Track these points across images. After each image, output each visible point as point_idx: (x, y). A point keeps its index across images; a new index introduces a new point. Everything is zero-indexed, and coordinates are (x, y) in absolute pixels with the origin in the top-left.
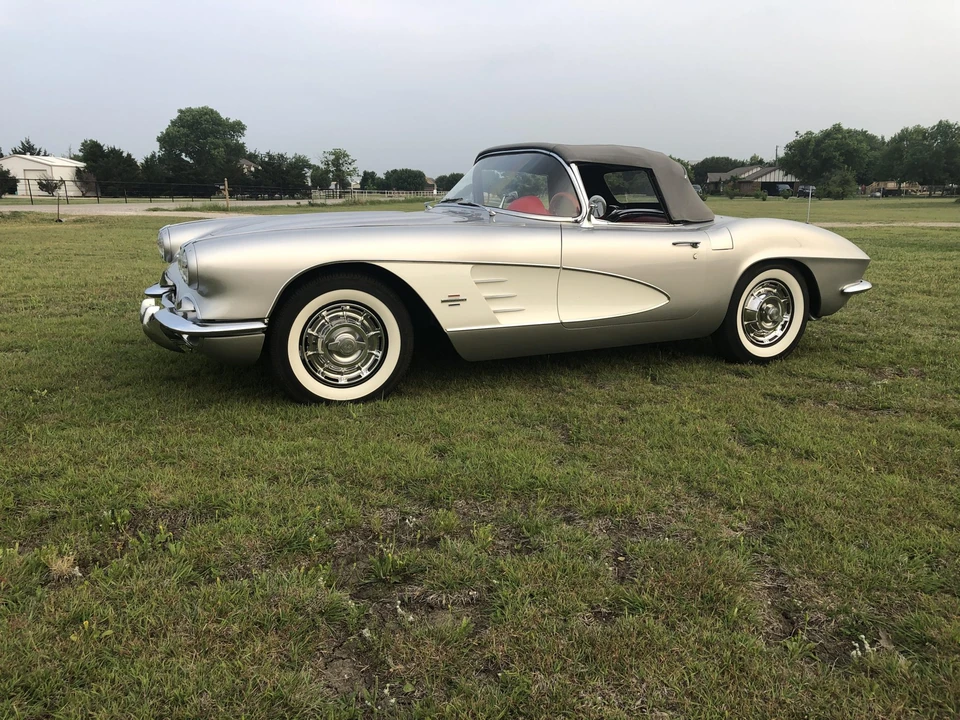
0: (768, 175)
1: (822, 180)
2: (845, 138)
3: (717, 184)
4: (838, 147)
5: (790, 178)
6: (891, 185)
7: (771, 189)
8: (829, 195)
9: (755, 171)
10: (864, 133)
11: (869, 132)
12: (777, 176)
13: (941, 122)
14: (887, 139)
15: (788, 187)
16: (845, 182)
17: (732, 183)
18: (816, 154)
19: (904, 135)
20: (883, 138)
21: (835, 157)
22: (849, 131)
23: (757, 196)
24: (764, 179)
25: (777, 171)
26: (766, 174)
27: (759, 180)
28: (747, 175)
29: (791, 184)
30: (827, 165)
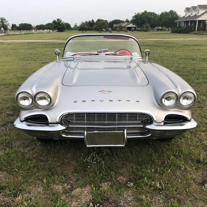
0: (129, 25)
1: (142, 26)
2: (147, 14)
3: (116, 27)
4: (146, 17)
5: (134, 26)
6: (160, 28)
7: (129, 29)
8: (144, 31)
9: (126, 24)
10: (154, 13)
11: (155, 13)
12: (131, 25)
13: (171, 10)
14: (160, 14)
15: (134, 28)
16: (147, 27)
17: (119, 27)
18: (140, 19)
19: (162, 14)
20: (159, 14)
21: (145, 20)
22: (149, 13)
23: (125, 31)
24: (128, 26)
25: (131, 24)
26: (128, 25)
27: (127, 26)
28: (124, 25)
29: (135, 27)
30: (143, 22)
